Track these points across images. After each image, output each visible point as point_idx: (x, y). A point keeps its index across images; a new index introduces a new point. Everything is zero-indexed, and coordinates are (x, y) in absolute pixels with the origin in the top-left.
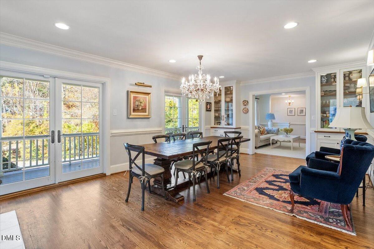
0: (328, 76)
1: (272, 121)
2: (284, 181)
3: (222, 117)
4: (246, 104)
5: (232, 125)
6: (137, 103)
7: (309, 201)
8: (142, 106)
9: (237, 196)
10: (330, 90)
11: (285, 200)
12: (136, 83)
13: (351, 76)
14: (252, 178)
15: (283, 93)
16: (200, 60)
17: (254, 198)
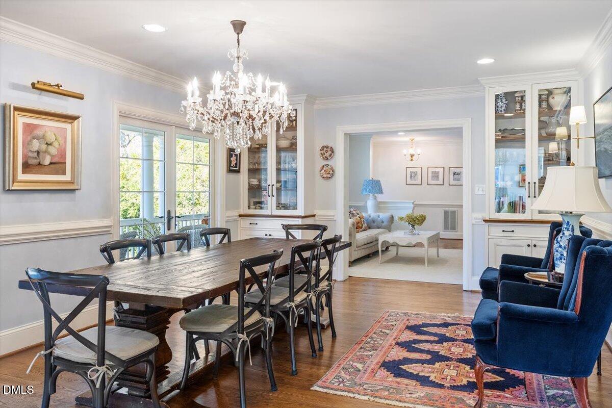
0: (509, 96)
1: (375, 198)
2: (436, 339)
3: (270, 187)
4: (327, 155)
5: (295, 207)
6: (36, 145)
7: (502, 379)
8: (52, 156)
9: (347, 389)
10: (512, 128)
11: (455, 384)
12: (33, 85)
13: (551, 100)
14: (365, 339)
15: (400, 131)
16: (238, 34)
17: (387, 389)
